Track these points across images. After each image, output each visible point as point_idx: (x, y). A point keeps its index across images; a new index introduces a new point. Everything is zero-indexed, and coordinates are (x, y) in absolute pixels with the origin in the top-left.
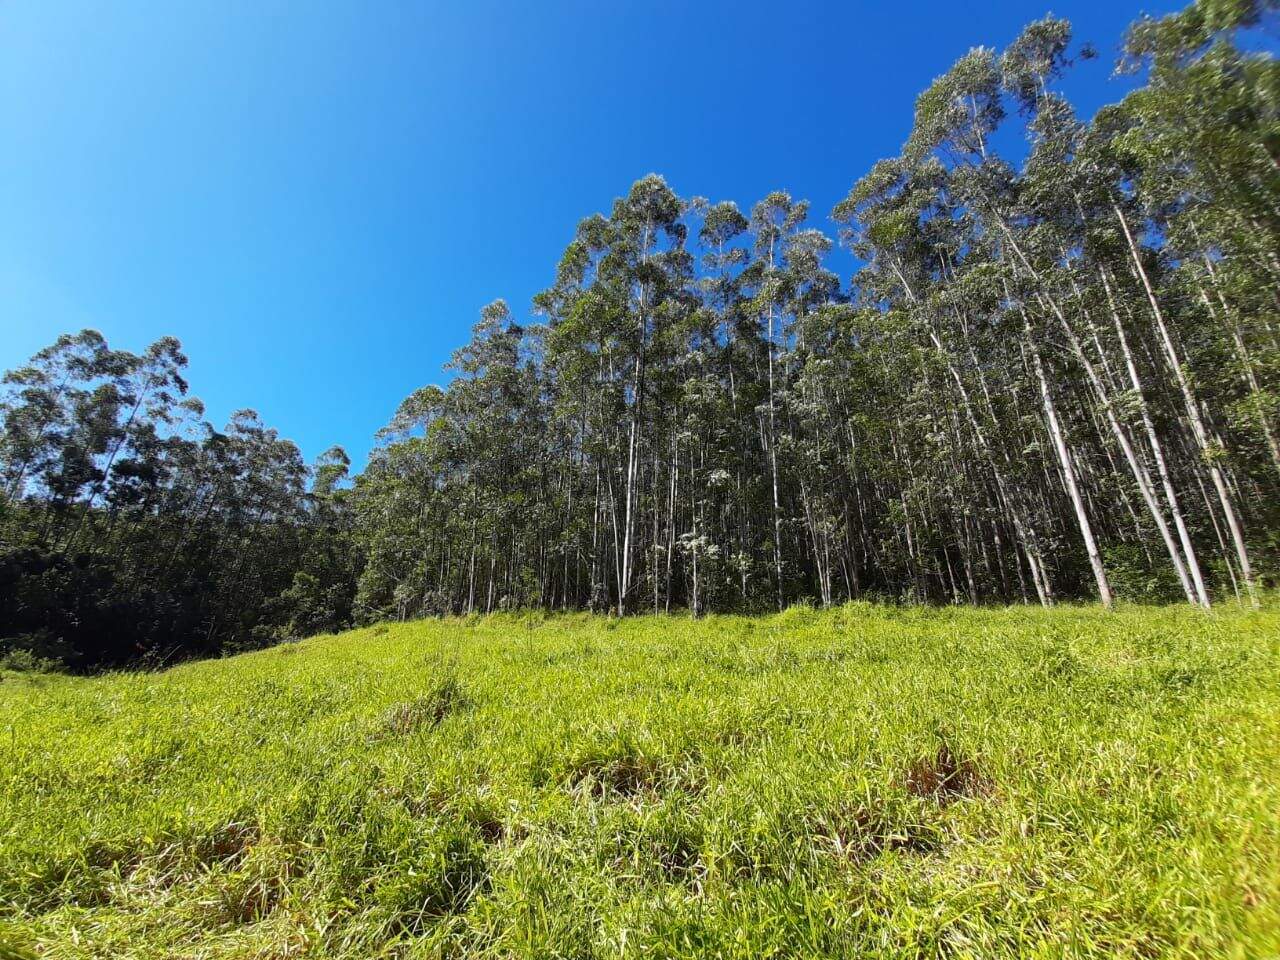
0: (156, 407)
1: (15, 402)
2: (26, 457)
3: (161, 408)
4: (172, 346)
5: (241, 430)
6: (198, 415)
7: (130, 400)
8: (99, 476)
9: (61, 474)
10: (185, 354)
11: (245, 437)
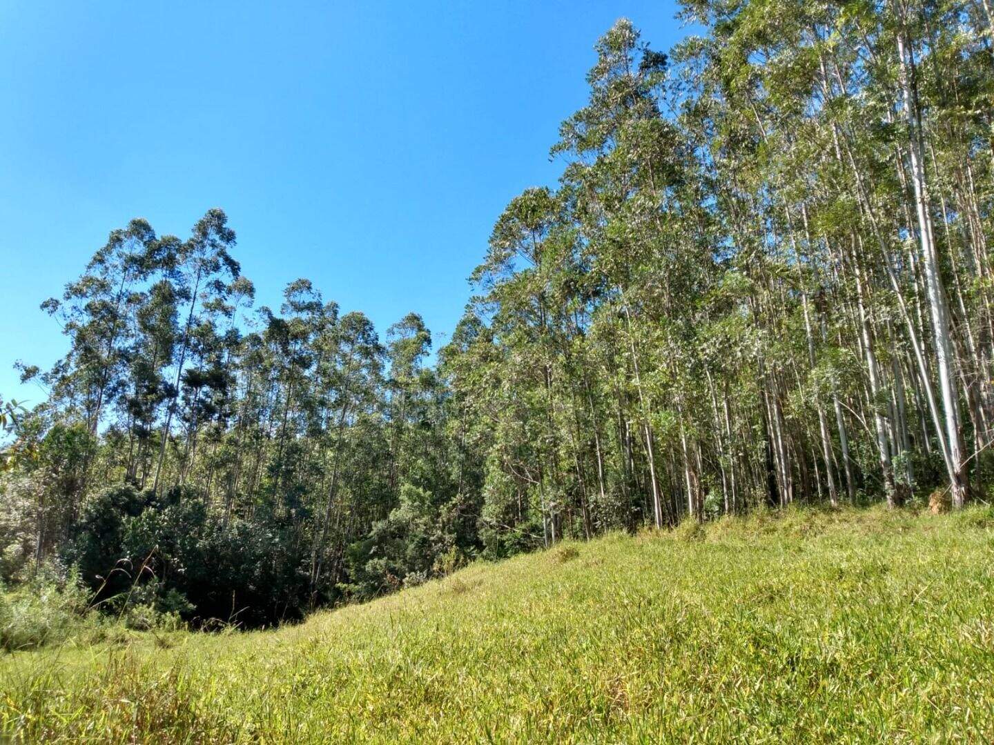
0: (211, 300)
1: (80, 318)
2: (102, 382)
3: (216, 300)
4: (218, 218)
5: (298, 308)
6: (249, 299)
7: (185, 294)
8: (171, 392)
9: (134, 396)
10: (232, 229)
11: (305, 316)
